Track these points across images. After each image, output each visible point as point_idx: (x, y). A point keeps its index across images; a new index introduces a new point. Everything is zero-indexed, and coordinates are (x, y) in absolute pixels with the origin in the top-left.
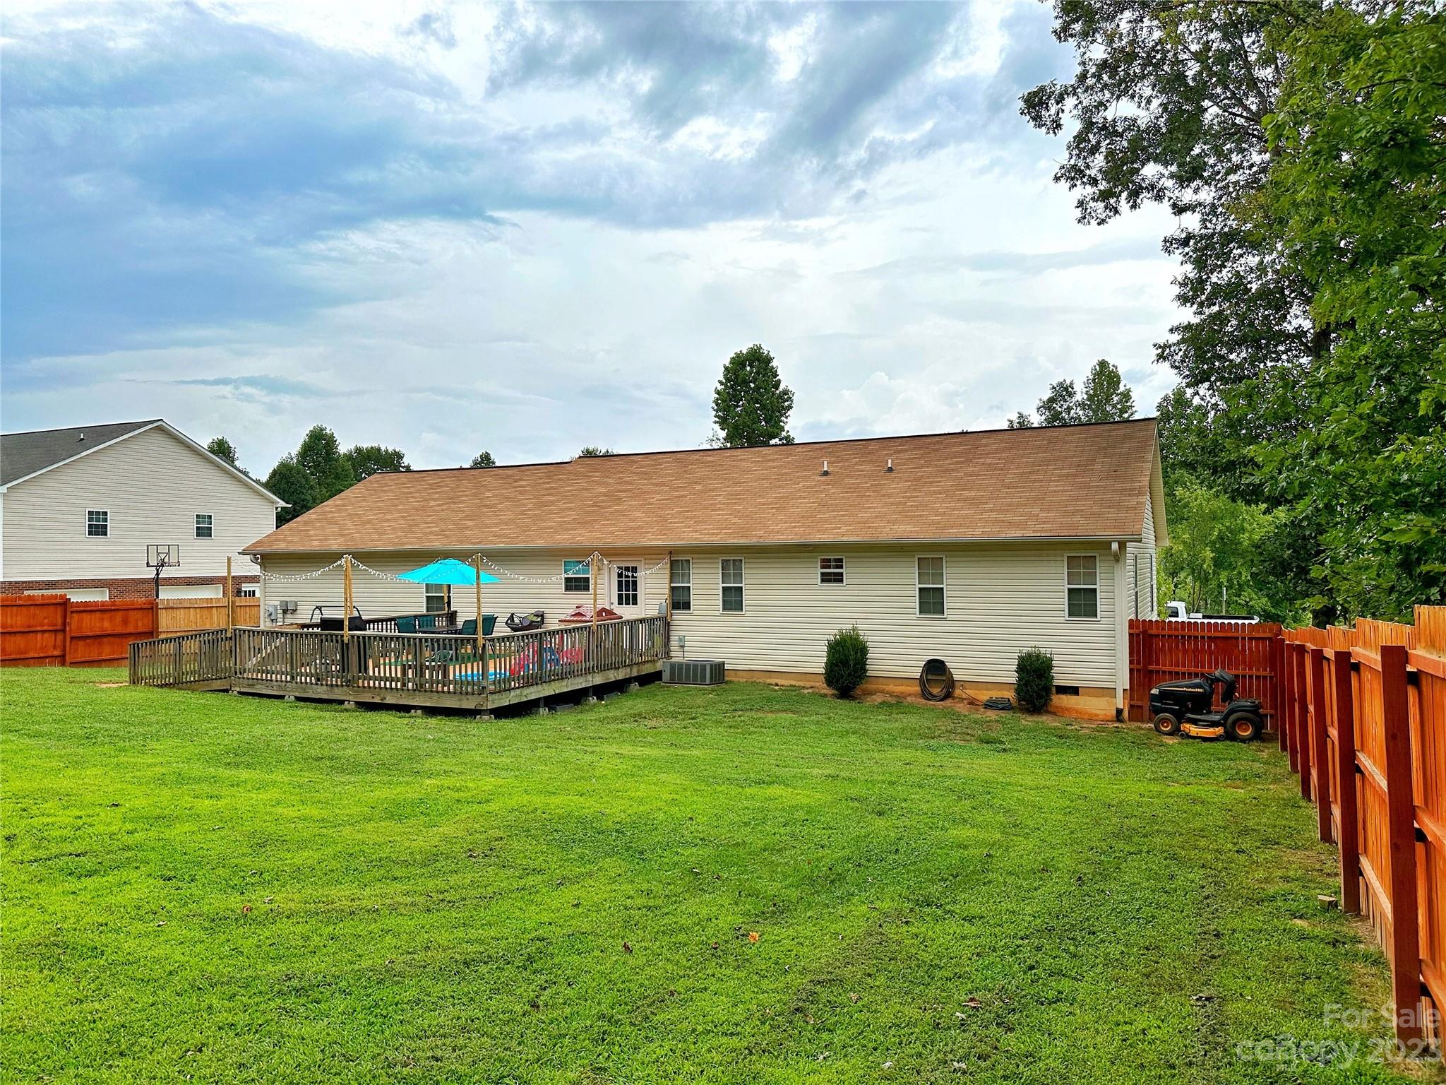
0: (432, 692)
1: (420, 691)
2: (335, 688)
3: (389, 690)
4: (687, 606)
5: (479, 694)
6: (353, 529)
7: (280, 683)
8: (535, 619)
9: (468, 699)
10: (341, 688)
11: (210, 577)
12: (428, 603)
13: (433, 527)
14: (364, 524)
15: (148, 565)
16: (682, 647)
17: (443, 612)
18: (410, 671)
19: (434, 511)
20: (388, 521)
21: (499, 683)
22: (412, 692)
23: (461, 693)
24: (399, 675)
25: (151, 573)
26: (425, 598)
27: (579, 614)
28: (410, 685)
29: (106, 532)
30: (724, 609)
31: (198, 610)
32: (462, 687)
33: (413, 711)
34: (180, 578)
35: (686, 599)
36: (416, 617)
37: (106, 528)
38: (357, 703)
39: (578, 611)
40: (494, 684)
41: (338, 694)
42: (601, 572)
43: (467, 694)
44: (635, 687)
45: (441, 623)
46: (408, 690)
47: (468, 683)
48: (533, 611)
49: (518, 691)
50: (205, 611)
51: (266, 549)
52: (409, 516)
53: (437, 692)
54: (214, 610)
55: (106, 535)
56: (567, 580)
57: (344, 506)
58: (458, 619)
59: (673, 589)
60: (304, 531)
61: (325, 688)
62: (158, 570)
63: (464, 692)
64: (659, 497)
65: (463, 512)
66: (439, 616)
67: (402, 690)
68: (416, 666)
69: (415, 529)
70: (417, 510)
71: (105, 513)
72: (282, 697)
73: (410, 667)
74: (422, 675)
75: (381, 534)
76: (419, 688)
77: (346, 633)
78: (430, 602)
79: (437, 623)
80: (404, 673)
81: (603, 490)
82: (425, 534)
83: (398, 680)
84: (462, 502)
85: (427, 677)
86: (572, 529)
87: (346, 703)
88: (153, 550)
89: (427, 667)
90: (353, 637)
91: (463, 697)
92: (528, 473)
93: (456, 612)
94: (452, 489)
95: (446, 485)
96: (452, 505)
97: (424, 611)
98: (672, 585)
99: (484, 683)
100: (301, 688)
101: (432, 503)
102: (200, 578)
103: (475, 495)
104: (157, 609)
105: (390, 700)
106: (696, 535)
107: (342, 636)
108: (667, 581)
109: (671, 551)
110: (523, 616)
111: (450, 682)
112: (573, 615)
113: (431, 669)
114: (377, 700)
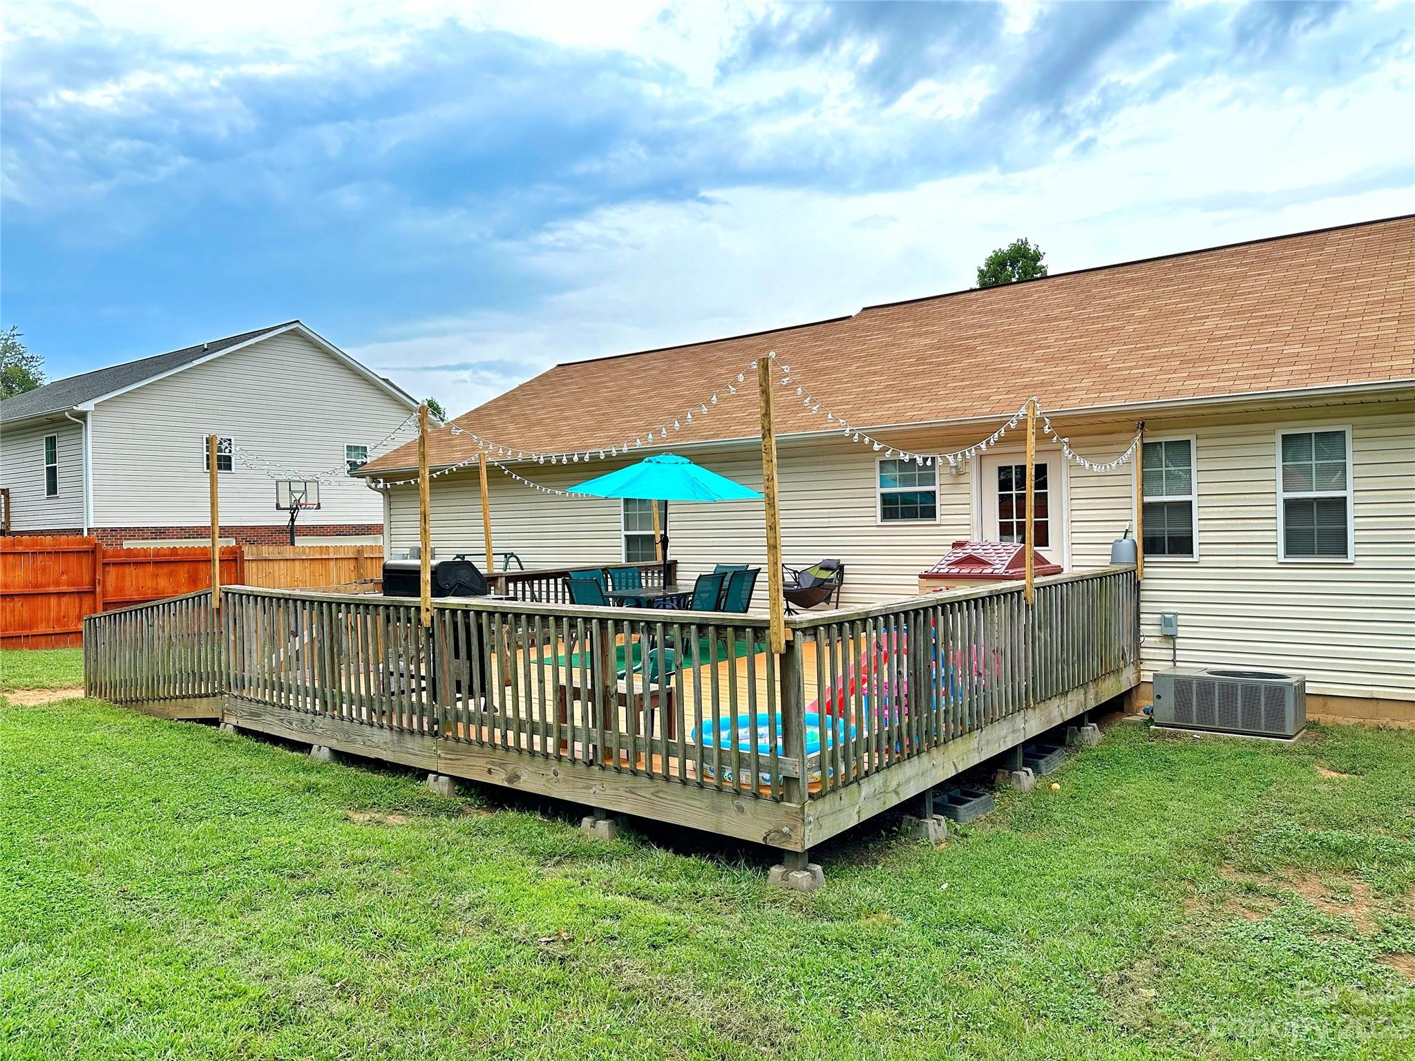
0: (635, 773)
1: (603, 768)
2: (408, 737)
3: (527, 756)
4: (1182, 545)
5: (777, 800)
6: (514, 433)
7: (302, 715)
8: (825, 575)
9: (741, 810)
10: (418, 739)
11: (367, 526)
12: (628, 548)
13: (634, 421)
14: (530, 427)
15: (278, 507)
16: (1172, 637)
17: (654, 563)
18: (578, 705)
19: (638, 400)
20: (566, 418)
21: (834, 761)
22: (582, 767)
23: (719, 789)
24: (550, 719)
25: (283, 519)
26: (623, 542)
27: (971, 560)
28: (578, 746)
29: (230, 465)
30: (1289, 551)
31: (307, 564)
32: (721, 771)
33: (586, 821)
34: (329, 526)
35: (1179, 529)
36: (605, 570)
37: (230, 461)
38: (455, 780)
39: (961, 554)
40: (821, 767)
41: (415, 753)
42: (963, 479)
43: (738, 793)
44: (1092, 733)
45: (652, 584)
46: (574, 761)
47: (741, 759)
48: (818, 560)
49: (878, 780)
50: (318, 565)
51: (389, 467)
52: (598, 410)
53: (651, 776)
54: (332, 563)
55: (230, 469)
56: (886, 498)
57: (507, 406)
58: (679, 575)
59: (1147, 509)
60: (446, 440)
61: (386, 734)
62: (292, 514)
63: (728, 785)
64: (1056, 335)
65: (682, 397)
66: (647, 568)
67: (559, 758)
68: (591, 694)
69: (605, 425)
70: (611, 402)
71: (230, 440)
72: (305, 747)
73: (576, 694)
74: (608, 722)
75: (553, 436)
76: (602, 757)
77: (426, 599)
78: (631, 546)
79: (643, 581)
80: (563, 713)
81: (928, 341)
82: (623, 430)
83: (547, 732)
84: (679, 385)
85: (623, 728)
86: (891, 401)
87: (431, 776)
88: (284, 487)
89: (622, 700)
90: (441, 611)
91: (727, 802)
92: (782, 339)
93: (675, 562)
94: (663, 371)
95: (654, 368)
96: (665, 391)
97: (622, 560)
98: (1148, 499)
99: (791, 766)
100: (341, 730)
101: (633, 391)
102: (354, 526)
103: (700, 375)
104: (243, 561)
105: (530, 782)
106: (1206, 383)
107: (418, 609)
108: (1135, 491)
109: (1143, 422)
110: (799, 568)
111: (686, 751)
112: (957, 563)
113: (634, 703)
114: (499, 779)
